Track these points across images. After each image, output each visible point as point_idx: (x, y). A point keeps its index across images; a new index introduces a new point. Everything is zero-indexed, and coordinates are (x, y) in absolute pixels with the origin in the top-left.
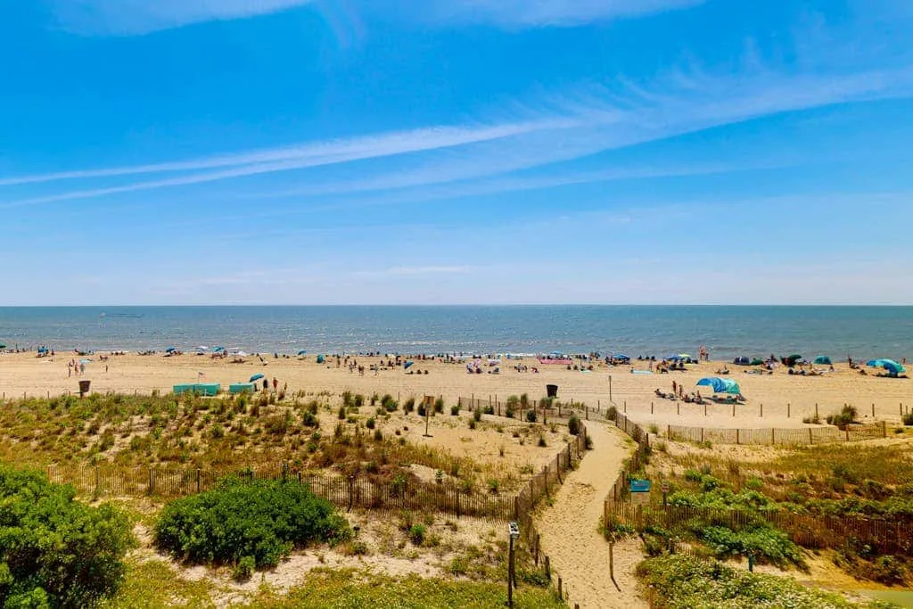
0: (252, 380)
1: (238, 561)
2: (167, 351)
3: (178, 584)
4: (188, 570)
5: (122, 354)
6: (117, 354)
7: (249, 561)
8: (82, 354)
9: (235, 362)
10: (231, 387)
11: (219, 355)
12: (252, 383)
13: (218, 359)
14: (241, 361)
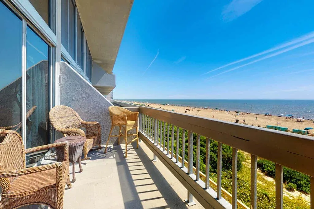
0: (305, 129)
1: (288, 183)
2: (265, 114)
3: (262, 179)
4: (266, 177)
5: (249, 113)
6: (247, 113)
7: (294, 186)
8: (237, 112)
9: (298, 121)
10: (293, 130)
11: (289, 118)
12: (306, 130)
13: (289, 120)
14: (301, 121)
